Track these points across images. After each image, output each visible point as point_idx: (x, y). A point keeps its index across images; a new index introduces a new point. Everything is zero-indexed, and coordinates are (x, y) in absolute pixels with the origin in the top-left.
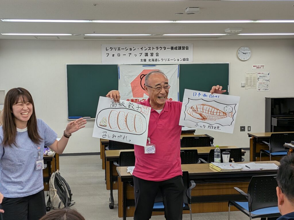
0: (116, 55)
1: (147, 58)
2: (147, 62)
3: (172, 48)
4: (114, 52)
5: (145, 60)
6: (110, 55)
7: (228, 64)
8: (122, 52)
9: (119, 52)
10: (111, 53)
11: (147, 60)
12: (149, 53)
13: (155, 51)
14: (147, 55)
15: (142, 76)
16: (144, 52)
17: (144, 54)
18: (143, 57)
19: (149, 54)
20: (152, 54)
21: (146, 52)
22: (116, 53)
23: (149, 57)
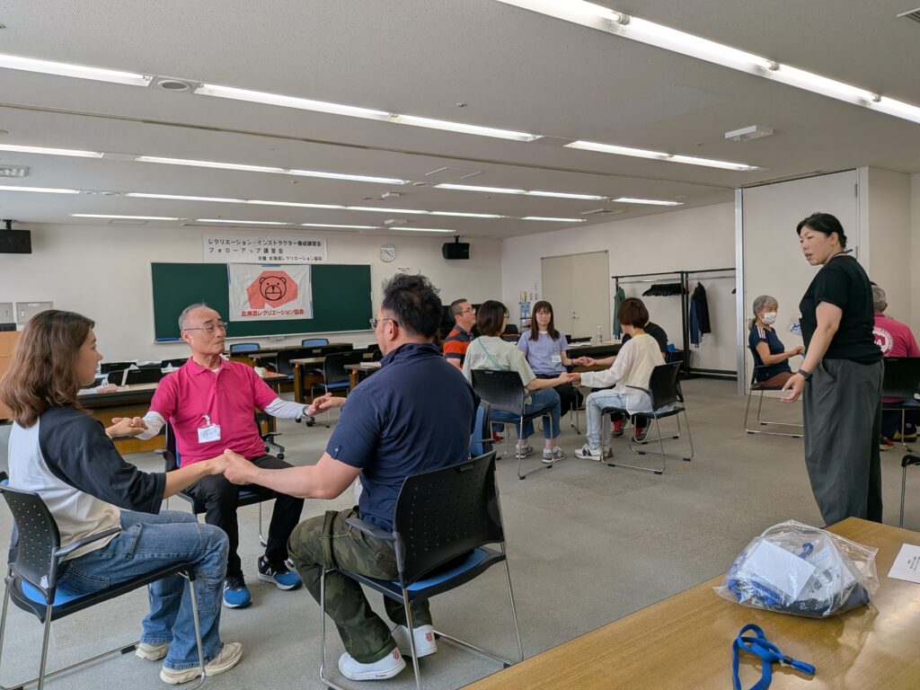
0: (223, 251)
1: (268, 256)
2: (268, 261)
3: (300, 243)
4: (220, 246)
5: (265, 258)
6: (216, 250)
7: (369, 266)
8: (232, 247)
9: (228, 246)
10: (216, 247)
11: (268, 258)
12: (270, 248)
13: (277, 247)
14: (266, 251)
15: (262, 280)
16: (263, 247)
17: (262, 251)
18: (262, 254)
19: (270, 251)
20: (274, 251)
21: (266, 247)
22: (223, 247)
23: (270, 254)
